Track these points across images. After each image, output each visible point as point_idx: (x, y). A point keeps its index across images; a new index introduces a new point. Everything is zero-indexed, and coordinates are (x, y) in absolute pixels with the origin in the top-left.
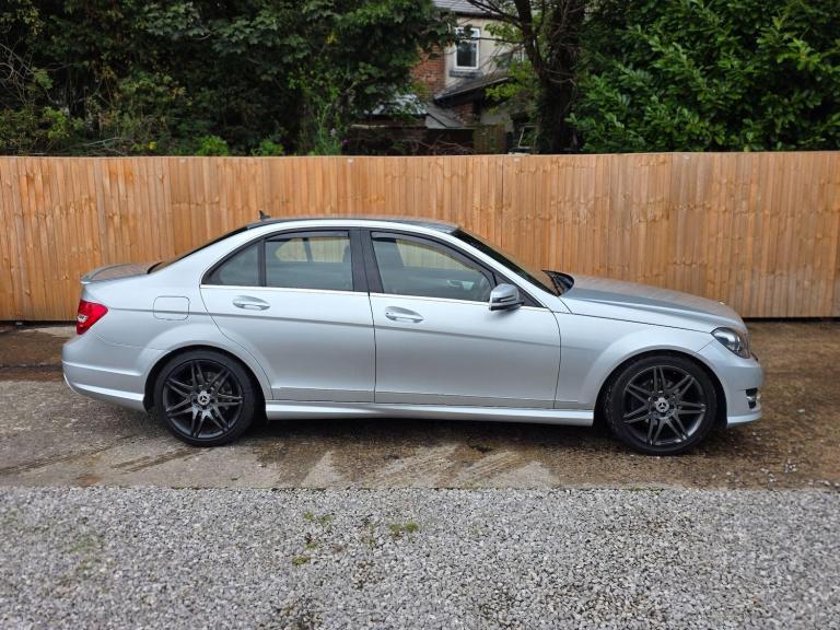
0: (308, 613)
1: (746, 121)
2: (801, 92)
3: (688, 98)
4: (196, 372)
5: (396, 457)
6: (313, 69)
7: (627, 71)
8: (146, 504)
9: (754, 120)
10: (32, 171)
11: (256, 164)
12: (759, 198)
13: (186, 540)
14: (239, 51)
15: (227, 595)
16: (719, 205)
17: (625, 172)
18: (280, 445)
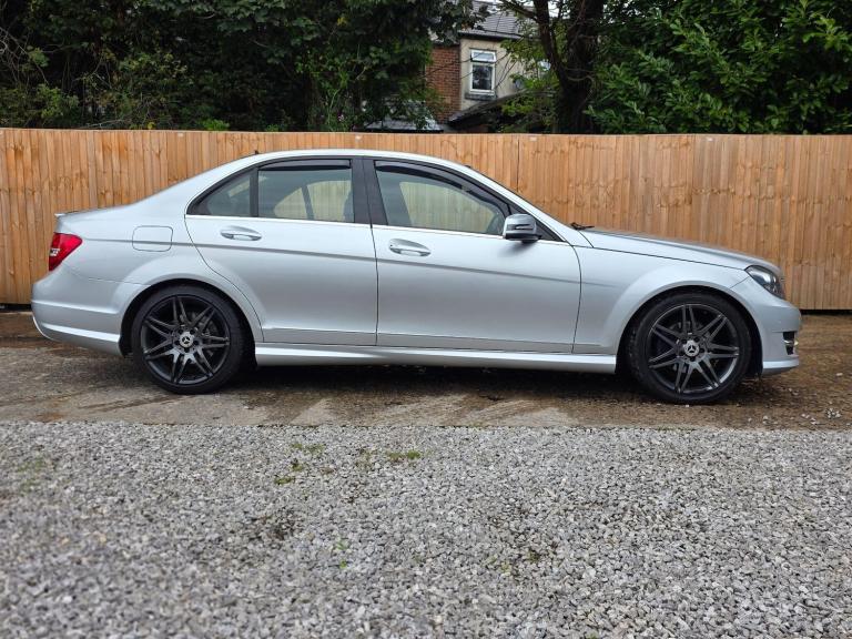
0: (288, 522)
1: (770, 107)
2: (828, 76)
3: (711, 83)
4: (179, 313)
5: (399, 404)
6: (322, 54)
7: (647, 58)
8: (112, 435)
9: (778, 107)
10: (21, 144)
11: (258, 139)
12: (786, 183)
13: (153, 463)
14: (245, 30)
15: (195, 507)
16: (744, 191)
17: (646, 154)
18: (269, 394)
